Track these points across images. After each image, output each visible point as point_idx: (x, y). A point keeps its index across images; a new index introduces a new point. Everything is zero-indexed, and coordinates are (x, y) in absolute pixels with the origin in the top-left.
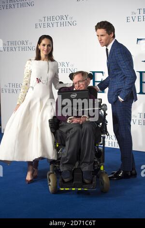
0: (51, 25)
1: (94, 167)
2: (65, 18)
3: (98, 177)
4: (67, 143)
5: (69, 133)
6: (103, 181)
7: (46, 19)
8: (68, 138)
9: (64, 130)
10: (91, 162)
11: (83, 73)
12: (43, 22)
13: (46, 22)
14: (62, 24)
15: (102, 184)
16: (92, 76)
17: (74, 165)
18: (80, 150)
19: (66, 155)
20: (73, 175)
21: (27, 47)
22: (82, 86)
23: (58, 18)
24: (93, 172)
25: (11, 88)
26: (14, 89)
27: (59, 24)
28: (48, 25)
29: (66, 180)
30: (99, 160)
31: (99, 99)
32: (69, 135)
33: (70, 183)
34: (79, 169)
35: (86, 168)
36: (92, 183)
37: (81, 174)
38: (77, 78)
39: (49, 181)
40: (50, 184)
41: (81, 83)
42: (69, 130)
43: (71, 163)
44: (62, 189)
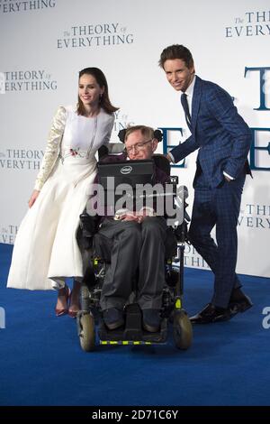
0: (86, 42)
1: (164, 303)
2: (111, 29)
3: (171, 322)
4: (114, 258)
5: (117, 239)
6: (180, 328)
7: (77, 31)
8: (115, 250)
9: (108, 233)
10: (158, 293)
11: (144, 130)
12: (71, 37)
13: (78, 36)
14: (107, 41)
15: (179, 334)
16: (160, 135)
17: (127, 298)
18: (138, 270)
19: (111, 281)
20: (125, 317)
21: (42, 84)
22: (141, 153)
23: (99, 29)
24: (161, 311)
25: (12, 159)
26: (18, 160)
27: (101, 41)
28: (81, 43)
29: (112, 326)
30: (174, 291)
31: (173, 177)
32: (117, 243)
33: (119, 332)
34: (136, 306)
35: (148, 304)
36: (159, 331)
37: (139, 314)
38: (132, 139)
39: (80, 329)
40: (82, 333)
41: (140, 148)
42: (118, 234)
43: (120, 295)
44: (105, 343)
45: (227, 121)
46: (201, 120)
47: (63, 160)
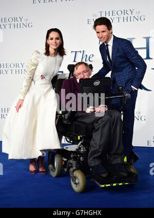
2: (19, 20)
14: (16, 26)
23: (11, 19)
29: (104, 176)
33: (109, 178)
44: (103, 186)
45: (134, 58)
46: (118, 58)
47: (35, 82)
